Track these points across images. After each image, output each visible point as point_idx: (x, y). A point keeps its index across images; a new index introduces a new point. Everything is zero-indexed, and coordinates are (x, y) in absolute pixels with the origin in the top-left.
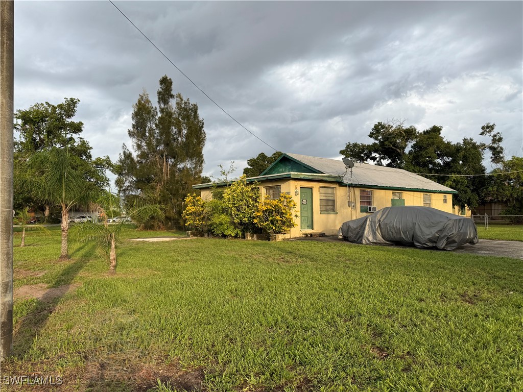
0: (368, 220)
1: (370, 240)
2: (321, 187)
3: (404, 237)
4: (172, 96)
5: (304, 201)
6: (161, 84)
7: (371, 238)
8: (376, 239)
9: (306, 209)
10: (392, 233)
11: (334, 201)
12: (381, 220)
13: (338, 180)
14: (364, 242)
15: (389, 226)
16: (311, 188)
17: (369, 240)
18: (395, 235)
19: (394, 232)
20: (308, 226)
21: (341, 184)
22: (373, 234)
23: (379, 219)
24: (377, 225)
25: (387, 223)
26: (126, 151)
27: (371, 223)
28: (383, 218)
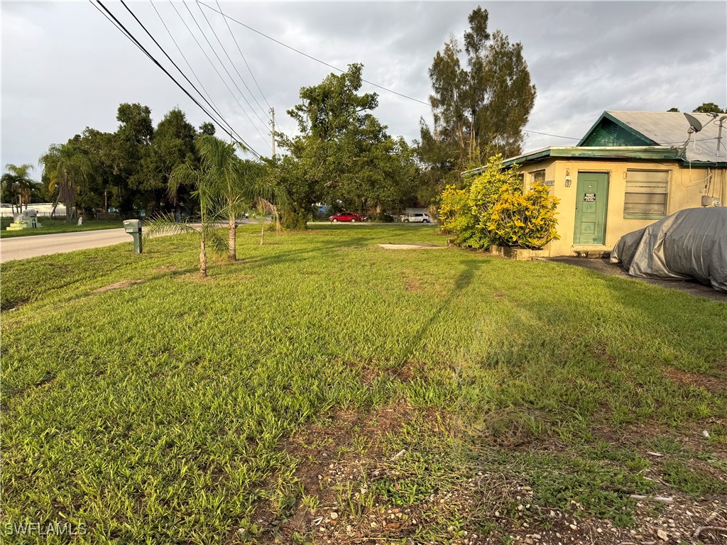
0: (647, 231)
1: (642, 269)
2: (629, 170)
3: (696, 268)
4: (487, 37)
5: (590, 196)
6: (471, 22)
7: (644, 265)
8: (652, 268)
9: (593, 210)
10: (680, 257)
11: (666, 195)
12: (668, 234)
13: (673, 156)
14: (631, 272)
15: (678, 246)
16: (608, 173)
17: (640, 269)
18: (684, 262)
19: (682, 257)
20: (594, 240)
21: (682, 164)
22: (648, 259)
23: (665, 230)
24: (659, 242)
25: (674, 240)
26: (425, 127)
27: (650, 238)
28: (671, 231)
